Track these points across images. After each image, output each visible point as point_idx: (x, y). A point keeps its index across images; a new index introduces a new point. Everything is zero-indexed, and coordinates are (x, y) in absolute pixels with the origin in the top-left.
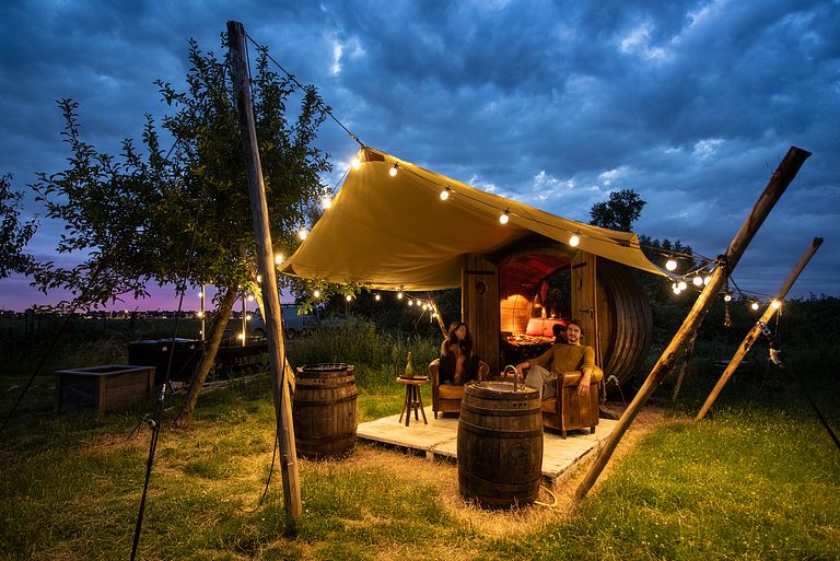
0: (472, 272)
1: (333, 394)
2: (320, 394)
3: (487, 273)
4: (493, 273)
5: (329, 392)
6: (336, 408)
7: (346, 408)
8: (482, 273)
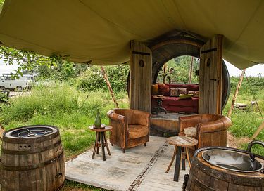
0: (137, 53)
1: (40, 158)
2: (27, 158)
3: (145, 54)
4: (149, 54)
5: (36, 156)
6: (44, 170)
7: (54, 169)
8: (143, 54)
